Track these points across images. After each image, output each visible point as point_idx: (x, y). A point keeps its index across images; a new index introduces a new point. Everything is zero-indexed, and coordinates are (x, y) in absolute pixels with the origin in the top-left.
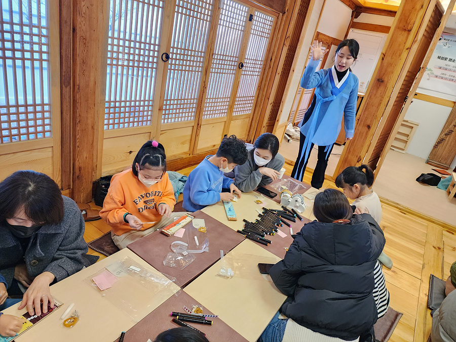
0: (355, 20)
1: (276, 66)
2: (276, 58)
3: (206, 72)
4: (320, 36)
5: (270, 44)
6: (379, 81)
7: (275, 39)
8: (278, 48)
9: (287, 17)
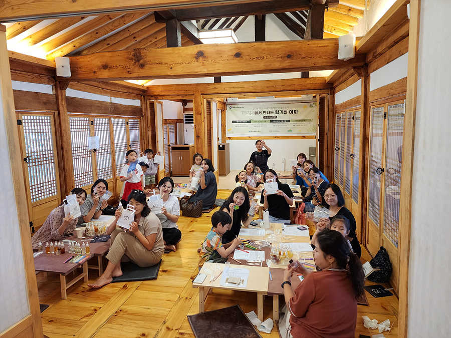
0: (185, 107)
1: (147, 141)
2: (146, 138)
3: (113, 153)
4: (167, 121)
5: (141, 132)
6: (198, 137)
7: (142, 129)
8: (146, 133)
9: (145, 118)
